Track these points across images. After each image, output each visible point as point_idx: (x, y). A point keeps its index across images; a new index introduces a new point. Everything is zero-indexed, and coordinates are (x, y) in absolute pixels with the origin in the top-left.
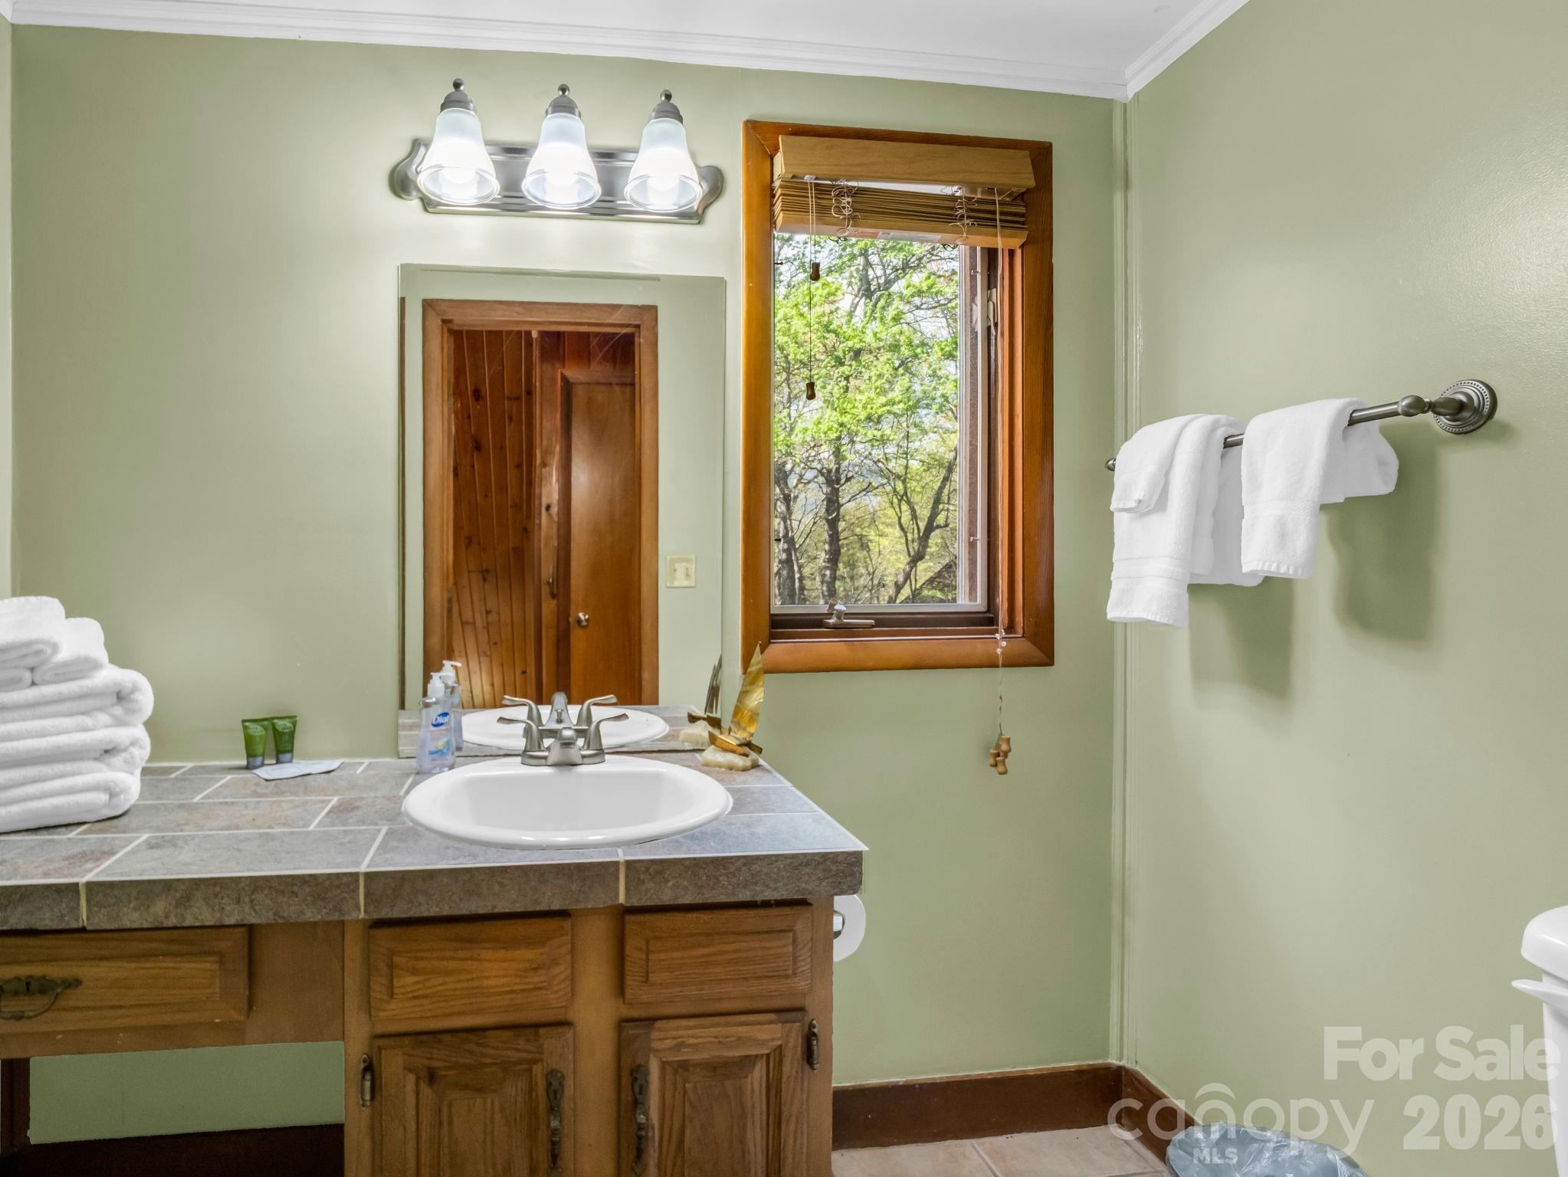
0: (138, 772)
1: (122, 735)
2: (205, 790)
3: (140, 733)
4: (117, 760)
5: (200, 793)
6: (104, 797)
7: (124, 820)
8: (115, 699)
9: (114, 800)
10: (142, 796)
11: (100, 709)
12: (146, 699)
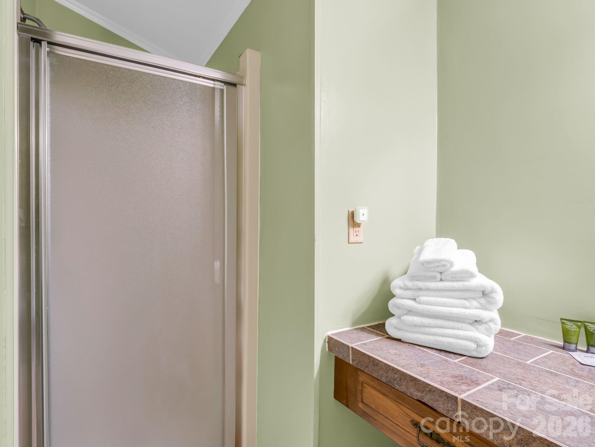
0: (493, 336)
1: (485, 314)
2: (535, 357)
3: (495, 315)
4: (482, 327)
5: (532, 358)
6: (474, 346)
7: (484, 361)
8: (481, 295)
9: (480, 349)
10: (495, 349)
11: (473, 298)
12: (499, 297)
